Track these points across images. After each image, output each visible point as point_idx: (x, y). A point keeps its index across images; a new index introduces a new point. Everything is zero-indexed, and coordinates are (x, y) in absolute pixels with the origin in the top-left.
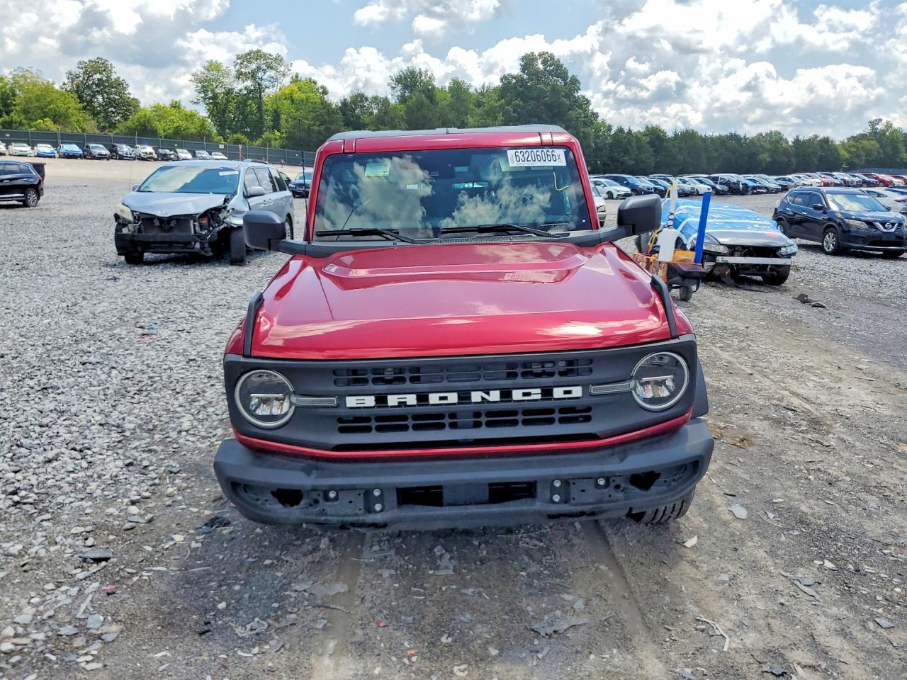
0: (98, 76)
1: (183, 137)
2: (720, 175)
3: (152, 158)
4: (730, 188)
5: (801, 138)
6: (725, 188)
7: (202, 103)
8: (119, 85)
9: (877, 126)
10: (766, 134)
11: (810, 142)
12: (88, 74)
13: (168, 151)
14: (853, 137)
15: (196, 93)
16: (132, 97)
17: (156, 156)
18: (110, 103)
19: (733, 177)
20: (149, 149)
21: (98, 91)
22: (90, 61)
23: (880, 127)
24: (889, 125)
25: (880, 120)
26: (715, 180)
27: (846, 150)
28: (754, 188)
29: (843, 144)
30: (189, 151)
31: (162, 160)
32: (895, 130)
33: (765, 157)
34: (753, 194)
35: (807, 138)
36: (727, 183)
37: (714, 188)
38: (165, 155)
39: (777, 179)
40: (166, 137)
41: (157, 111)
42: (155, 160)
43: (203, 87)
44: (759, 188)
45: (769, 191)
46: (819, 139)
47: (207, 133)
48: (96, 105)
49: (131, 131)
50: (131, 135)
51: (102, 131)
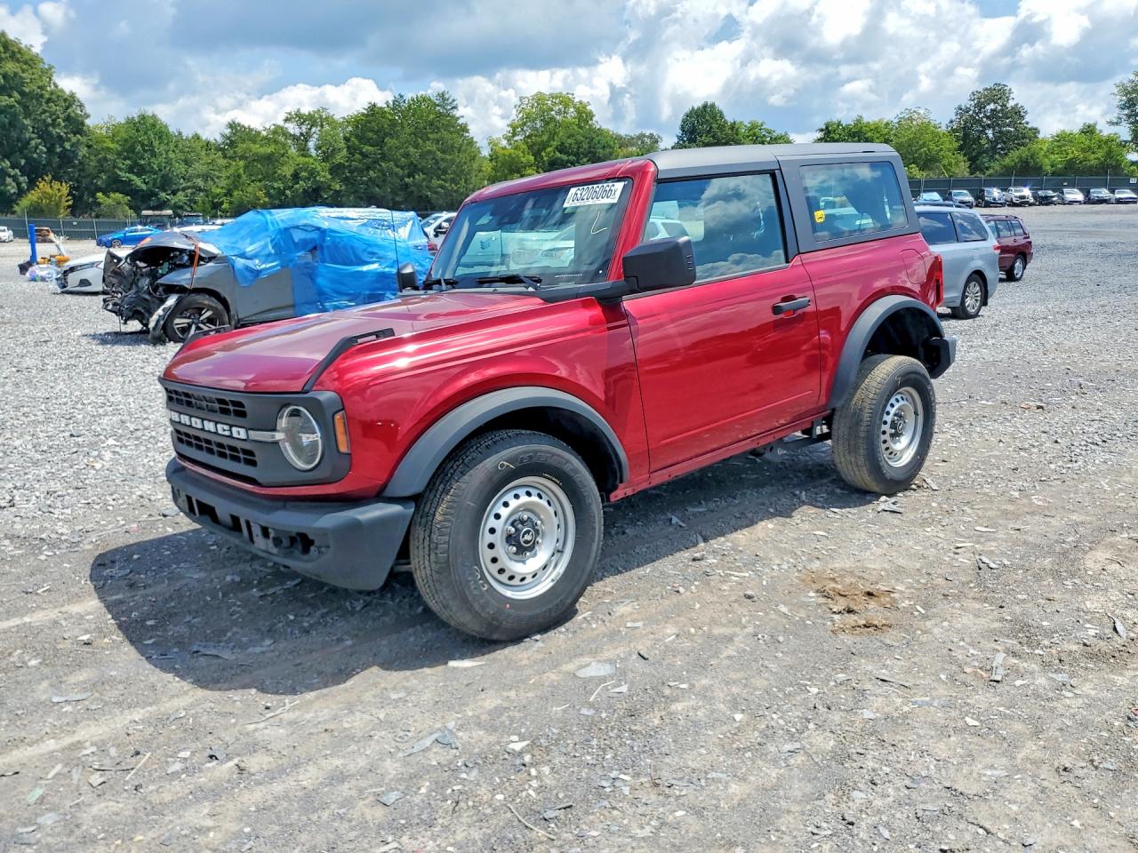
0: (992, 106)
1: (1079, 172)
3: (1027, 203)
7: (1124, 123)
8: (1017, 113)
12: (980, 106)
13: (1050, 193)
15: (1118, 110)
16: (1029, 126)
17: (1032, 200)
18: (1000, 137)
20: (1026, 192)
21: (988, 126)
22: (986, 89)
30: (1081, 190)
31: (1041, 204)
38: (1046, 197)
40: (1053, 174)
41: (1058, 141)
42: (1031, 205)
43: (1129, 100)
47: (1114, 163)
48: (983, 142)
49: (1008, 171)
50: (1008, 175)
51: (972, 174)
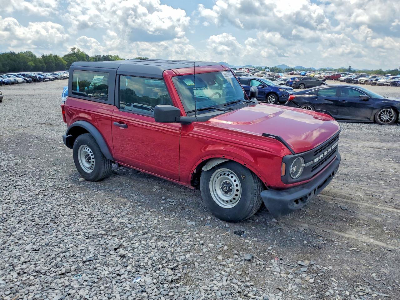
2: (26, 73)
4: (33, 79)
5: (45, 55)
6: (31, 79)
9: (74, 51)
10: (25, 52)
11: (50, 56)
14: (66, 55)
19: (33, 74)
23: (76, 51)
24: (79, 51)
25: (75, 48)
26: (24, 75)
27: (65, 61)
28: (44, 79)
29: (63, 58)
32: (81, 53)
33: (31, 63)
34: (44, 81)
35: (48, 55)
36: (30, 77)
37: (25, 79)
39: (51, 74)
44: (46, 78)
45: (50, 80)
46: (53, 55)
